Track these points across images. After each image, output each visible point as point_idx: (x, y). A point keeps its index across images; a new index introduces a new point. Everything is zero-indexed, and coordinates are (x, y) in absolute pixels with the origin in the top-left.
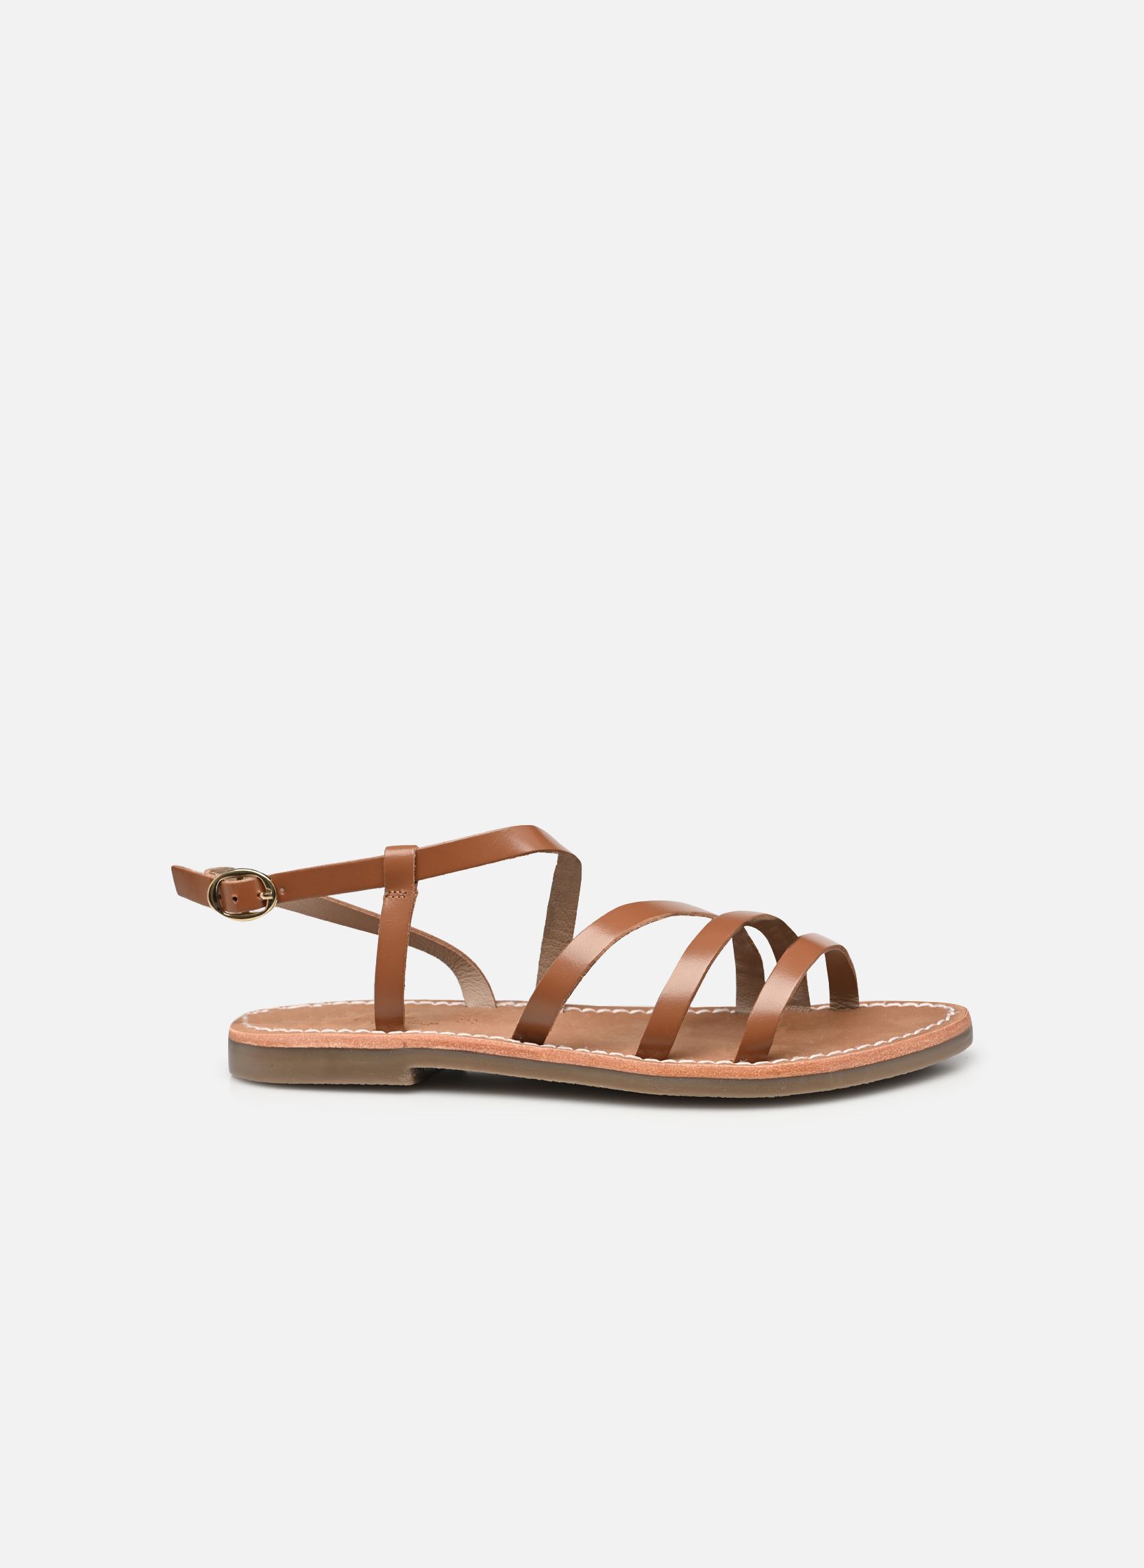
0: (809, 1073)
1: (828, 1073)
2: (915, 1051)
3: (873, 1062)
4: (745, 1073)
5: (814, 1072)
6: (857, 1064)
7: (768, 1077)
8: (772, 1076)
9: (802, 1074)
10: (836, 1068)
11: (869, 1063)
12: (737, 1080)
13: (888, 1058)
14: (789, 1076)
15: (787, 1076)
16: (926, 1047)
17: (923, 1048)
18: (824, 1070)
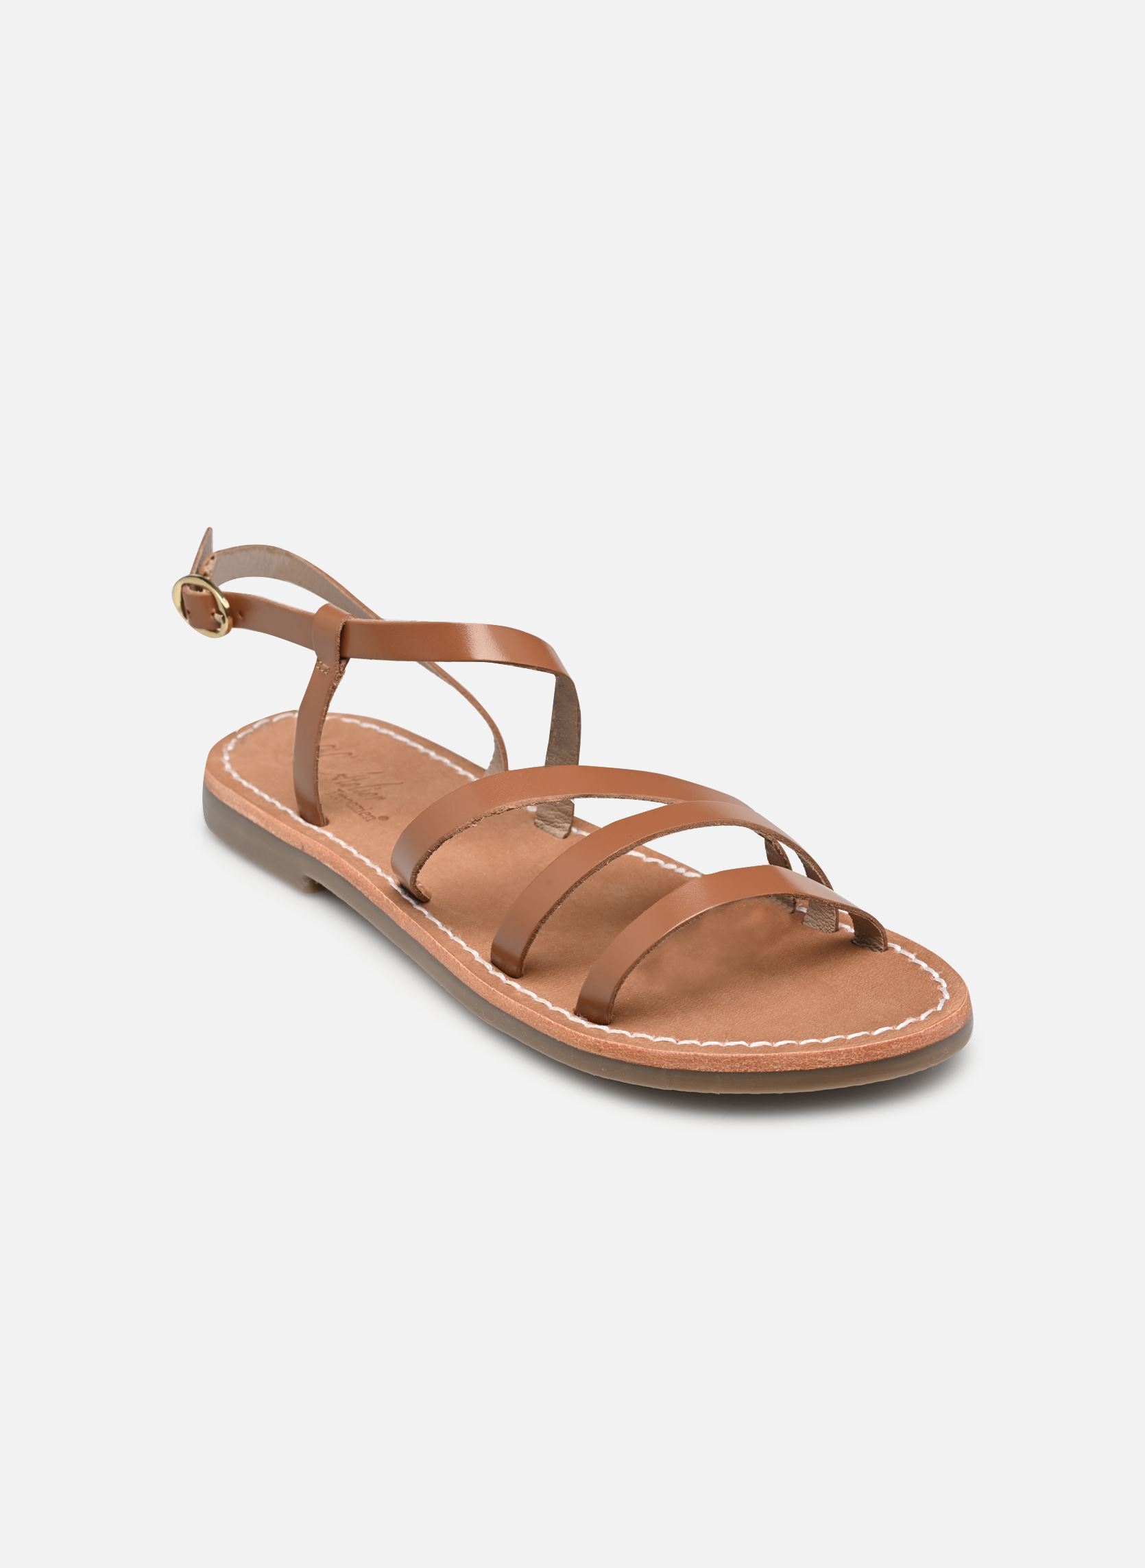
0: (636, 1061)
1: (660, 1069)
2: (798, 1068)
3: (727, 1071)
4: (564, 1035)
5: (642, 1062)
6: (703, 1068)
7: (587, 1050)
8: (593, 1051)
9: (628, 1060)
10: (672, 1066)
11: (720, 1071)
12: (554, 1040)
13: (753, 1070)
14: (611, 1057)
15: (609, 1056)
16: (819, 1066)
17: (814, 1067)
18: (655, 1063)
